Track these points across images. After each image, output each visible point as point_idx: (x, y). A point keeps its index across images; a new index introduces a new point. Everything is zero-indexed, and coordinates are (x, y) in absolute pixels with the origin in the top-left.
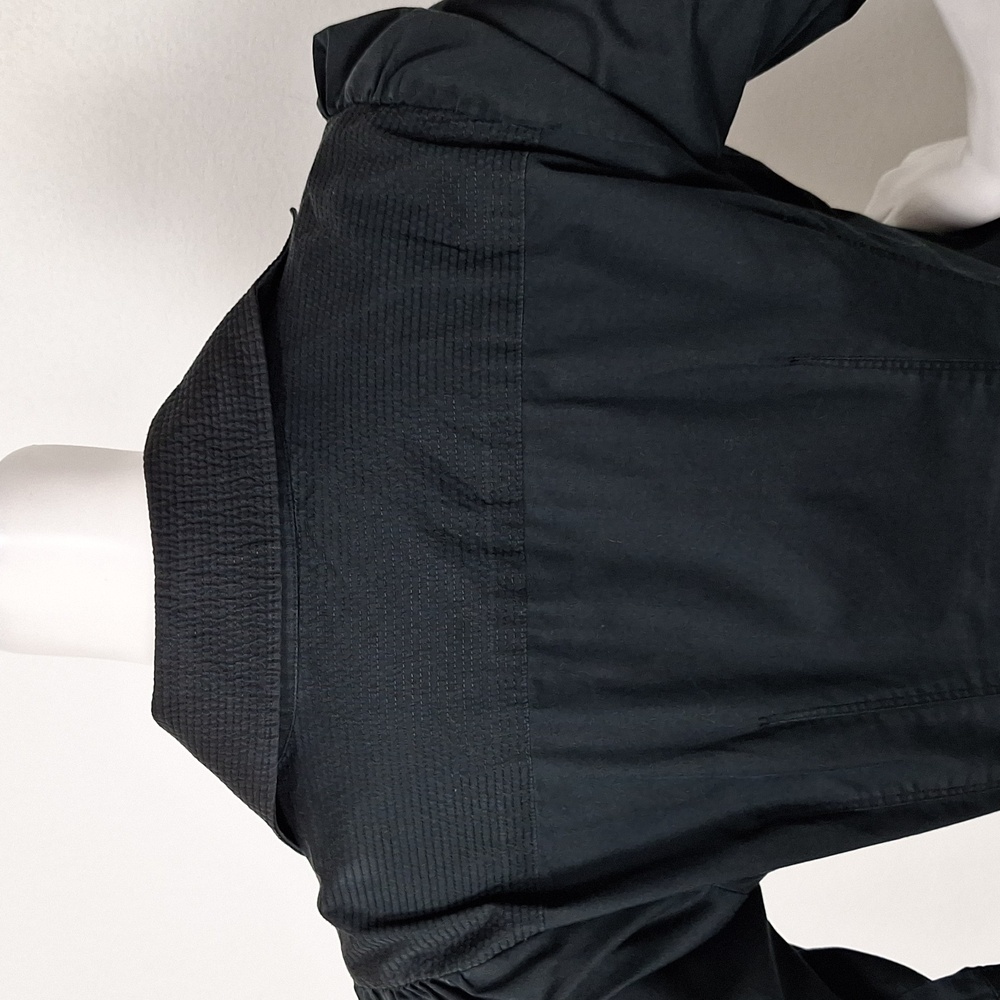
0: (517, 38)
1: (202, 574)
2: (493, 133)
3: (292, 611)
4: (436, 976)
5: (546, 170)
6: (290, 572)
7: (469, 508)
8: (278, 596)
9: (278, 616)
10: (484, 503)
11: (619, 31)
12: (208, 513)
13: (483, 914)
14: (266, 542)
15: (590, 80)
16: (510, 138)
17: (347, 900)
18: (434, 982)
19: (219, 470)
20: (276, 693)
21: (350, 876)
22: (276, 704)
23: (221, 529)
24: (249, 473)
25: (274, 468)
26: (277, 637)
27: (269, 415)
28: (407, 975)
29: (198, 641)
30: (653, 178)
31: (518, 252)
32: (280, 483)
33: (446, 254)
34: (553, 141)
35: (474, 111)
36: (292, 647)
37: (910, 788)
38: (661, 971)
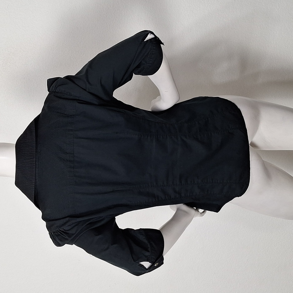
0: (75, 84)
1: (23, 163)
2: (71, 97)
3: (37, 169)
4: (59, 229)
5: (78, 103)
6: (37, 163)
7: (65, 154)
8: (35, 167)
9: (35, 170)
10: (67, 153)
11: (89, 83)
12: (24, 154)
13: (67, 219)
14: (33, 158)
15: (85, 90)
16: (74, 98)
17: (46, 216)
18: (59, 230)
19: (27, 147)
20: (34, 182)
21: (46, 212)
22: (34, 183)
23: (26, 156)
24: (31, 148)
25: (35, 147)
26: (34, 173)
27: (35, 139)
28: (55, 229)
29: (22, 173)
30: (95, 105)
31: (74, 115)
32: (36, 149)
33: (63, 115)
34: (80, 99)
35: (68, 94)
36: (37, 175)
37: (139, 202)
38: (93, 228)
